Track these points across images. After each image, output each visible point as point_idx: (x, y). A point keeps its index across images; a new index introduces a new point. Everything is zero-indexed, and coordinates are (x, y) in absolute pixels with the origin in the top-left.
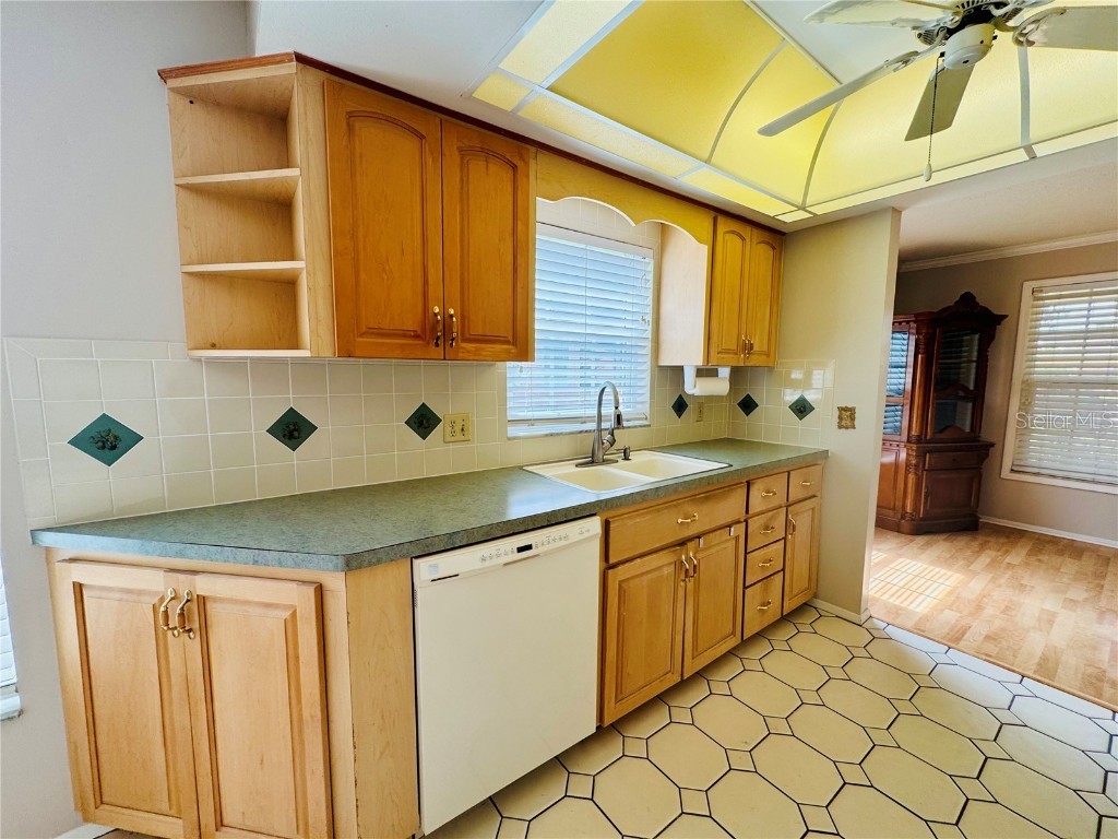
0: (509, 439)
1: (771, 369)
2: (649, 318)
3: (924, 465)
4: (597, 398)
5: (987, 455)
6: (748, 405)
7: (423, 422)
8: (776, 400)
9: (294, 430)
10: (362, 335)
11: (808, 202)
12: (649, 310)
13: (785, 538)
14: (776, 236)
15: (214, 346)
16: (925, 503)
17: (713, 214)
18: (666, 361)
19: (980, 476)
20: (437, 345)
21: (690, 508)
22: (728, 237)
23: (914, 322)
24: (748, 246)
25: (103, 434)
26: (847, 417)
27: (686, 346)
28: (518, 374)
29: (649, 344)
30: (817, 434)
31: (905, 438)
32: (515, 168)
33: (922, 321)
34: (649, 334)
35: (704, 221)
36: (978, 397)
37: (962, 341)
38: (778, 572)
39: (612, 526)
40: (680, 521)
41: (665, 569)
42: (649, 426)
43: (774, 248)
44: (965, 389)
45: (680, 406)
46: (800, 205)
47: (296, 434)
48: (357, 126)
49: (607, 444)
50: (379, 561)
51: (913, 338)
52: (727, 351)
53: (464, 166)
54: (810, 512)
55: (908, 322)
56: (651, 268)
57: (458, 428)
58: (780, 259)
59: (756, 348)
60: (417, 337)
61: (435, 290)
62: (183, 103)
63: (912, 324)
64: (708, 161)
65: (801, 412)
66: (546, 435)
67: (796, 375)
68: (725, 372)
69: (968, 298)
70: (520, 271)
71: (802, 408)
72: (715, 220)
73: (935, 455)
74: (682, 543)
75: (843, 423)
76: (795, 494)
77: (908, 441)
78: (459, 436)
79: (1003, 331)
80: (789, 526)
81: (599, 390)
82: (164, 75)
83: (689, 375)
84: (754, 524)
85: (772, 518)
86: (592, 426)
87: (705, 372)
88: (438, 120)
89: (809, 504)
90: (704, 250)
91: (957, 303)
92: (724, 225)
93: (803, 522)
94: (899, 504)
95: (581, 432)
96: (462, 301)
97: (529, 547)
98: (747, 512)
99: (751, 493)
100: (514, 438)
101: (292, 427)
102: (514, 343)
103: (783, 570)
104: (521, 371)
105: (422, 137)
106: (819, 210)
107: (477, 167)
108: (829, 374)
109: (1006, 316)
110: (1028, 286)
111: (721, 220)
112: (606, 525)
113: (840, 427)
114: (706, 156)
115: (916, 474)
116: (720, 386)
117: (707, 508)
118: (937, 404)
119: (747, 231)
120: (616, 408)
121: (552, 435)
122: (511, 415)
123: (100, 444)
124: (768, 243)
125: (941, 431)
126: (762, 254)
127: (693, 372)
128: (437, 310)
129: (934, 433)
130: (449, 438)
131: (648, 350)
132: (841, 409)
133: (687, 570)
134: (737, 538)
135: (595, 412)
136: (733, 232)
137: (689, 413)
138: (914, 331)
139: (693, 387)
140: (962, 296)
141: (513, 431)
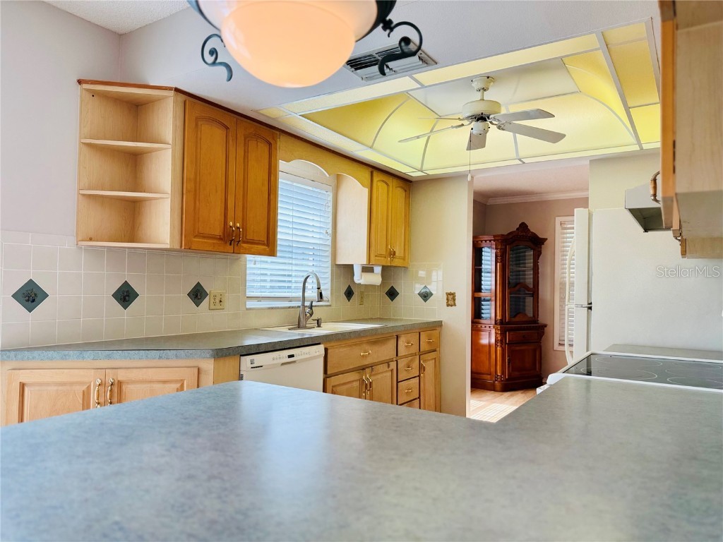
0: (247, 309)
1: (406, 268)
2: (330, 231)
3: (506, 341)
4: (302, 285)
5: (543, 333)
6: (392, 294)
7: (198, 294)
8: (409, 290)
9: (126, 296)
10: (195, 237)
11: (424, 168)
12: (330, 226)
13: (419, 376)
14: (407, 183)
15: (91, 239)
16: (509, 367)
17: (370, 169)
18: (341, 261)
19: (540, 347)
20: (231, 244)
21: (366, 347)
22: (379, 184)
23: (494, 241)
24: (391, 189)
25: (30, 292)
26: (451, 299)
27: (355, 252)
28: (253, 266)
29: (329, 249)
30: (436, 311)
31: (493, 322)
32: (270, 144)
33: (498, 240)
34: (329, 243)
35: (366, 174)
36: (535, 292)
37: (525, 256)
38: (416, 399)
39: (329, 351)
40: (362, 354)
41: (354, 383)
42: (330, 306)
43: (405, 191)
44: (527, 288)
45: (349, 294)
46: (419, 169)
47: (127, 298)
48: (200, 123)
49: (308, 315)
50: (230, 355)
51: (494, 251)
52: (380, 256)
53: (246, 145)
54: (434, 361)
55: (490, 241)
56: (330, 198)
57: (217, 301)
58: (409, 197)
59: (397, 254)
60: (221, 239)
61: (230, 214)
62: (88, 96)
63: (492, 242)
64: (371, 147)
65: (425, 297)
66: (269, 308)
67: (422, 273)
68: (378, 270)
69: (523, 226)
70: (272, 203)
71: (426, 296)
72: (372, 173)
73: (512, 333)
74: (363, 368)
75: (449, 303)
76: (424, 347)
77: (496, 324)
78: (218, 306)
79: (546, 249)
80: (421, 368)
81: (303, 279)
82: (80, 82)
83: (357, 270)
84: (402, 363)
85: (412, 360)
86: (300, 304)
87: (367, 269)
88: (235, 119)
89: (433, 355)
90: (366, 191)
91: (517, 229)
92: (378, 177)
93: (429, 366)
94: (493, 370)
95: (289, 307)
96: (243, 219)
97: (292, 356)
98: (397, 355)
99: (399, 342)
100: (250, 309)
101: (125, 294)
102: (268, 245)
103: (419, 398)
104: (255, 264)
105: (227, 128)
106: (431, 173)
107: (252, 144)
108: (440, 273)
109: (546, 239)
110: (558, 220)
111: (375, 173)
112: (326, 350)
113: (448, 305)
114: (371, 144)
115: (501, 346)
116: (375, 278)
117: (376, 348)
118: (511, 297)
119: (390, 180)
120: (319, 288)
121: (272, 308)
122: (249, 294)
123: (27, 298)
124: (402, 187)
125: (515, 316)
126: (398, 193)
127: (360, 269)
128: (231, 224)
129: (510, 317)
130: (212, 307)
131: (329, 254)
132: (448, 294)
133: (366, 384)
134: (392, 370)
135: (301, 294)
136: (383, 181)
137: (355, 297)
138: (494, 246)
139: (360, 278)
140: (520, 225)
141: (250, 304)
